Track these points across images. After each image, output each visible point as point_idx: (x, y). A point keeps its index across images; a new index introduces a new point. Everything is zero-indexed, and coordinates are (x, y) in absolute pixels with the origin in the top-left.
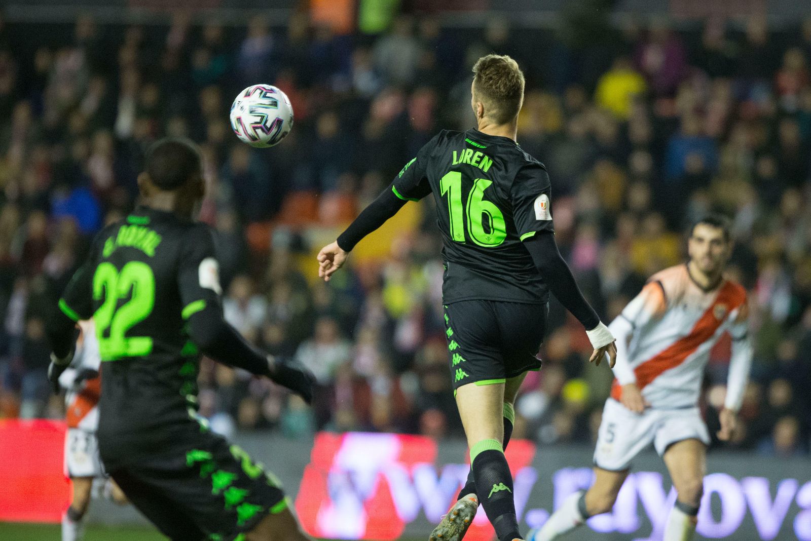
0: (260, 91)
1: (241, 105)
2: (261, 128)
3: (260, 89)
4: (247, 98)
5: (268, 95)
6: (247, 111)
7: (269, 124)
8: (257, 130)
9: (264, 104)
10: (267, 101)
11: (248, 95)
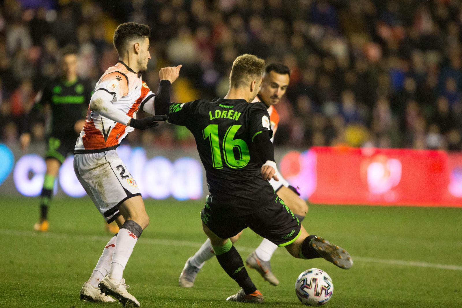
0: (327, 286)
1: (319, 274)
2: (304, 284)
3: (328, 287)
4: (323, 278)
5: (324, 291)
6: (315, 277)
7: (305, 289)
8: (303, 282)
9: (317, 288)
10: (319, 289)
11: (325, 278)
